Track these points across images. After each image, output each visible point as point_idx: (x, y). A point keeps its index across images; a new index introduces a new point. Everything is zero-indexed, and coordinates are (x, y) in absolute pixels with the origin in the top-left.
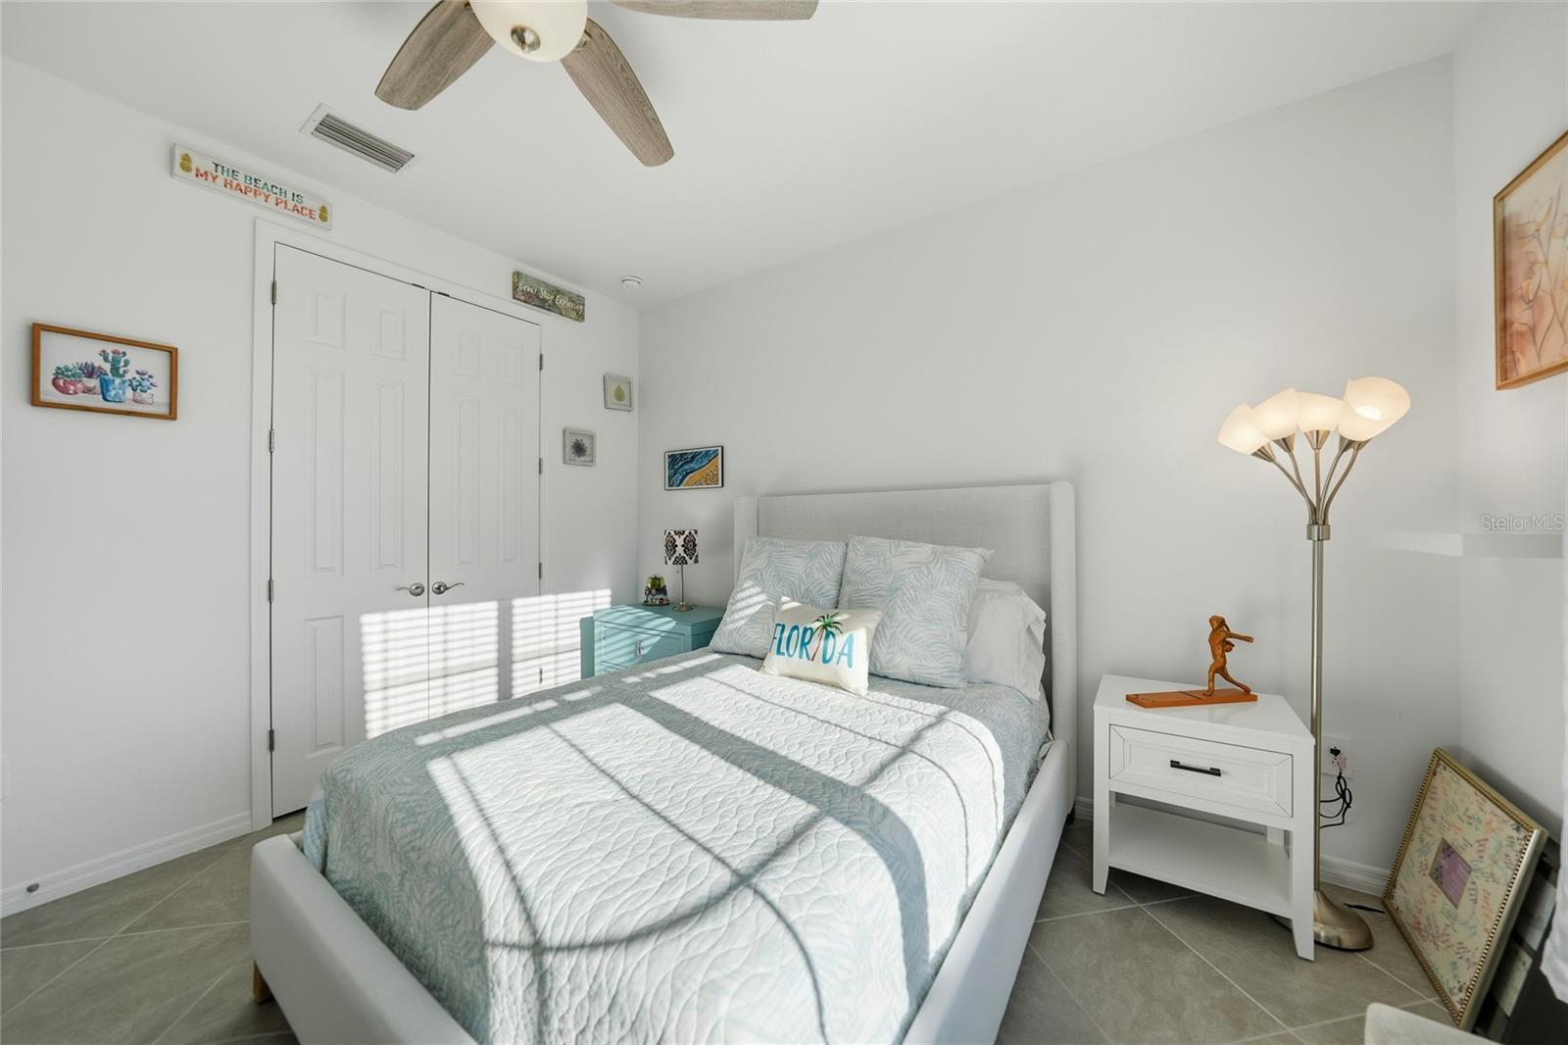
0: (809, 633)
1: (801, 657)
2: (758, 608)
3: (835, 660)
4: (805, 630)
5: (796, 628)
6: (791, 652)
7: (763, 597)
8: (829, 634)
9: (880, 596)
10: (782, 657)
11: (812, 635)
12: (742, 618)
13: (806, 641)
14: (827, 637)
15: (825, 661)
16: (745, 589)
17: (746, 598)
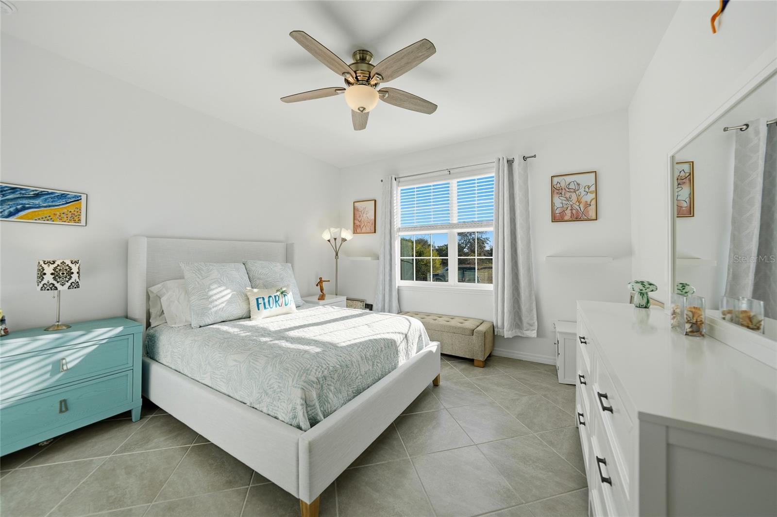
0: (277, 297)
1: (276, 307)
2: (230, 296)
3: (289, 304)
4: (275, 297)
5: (270, 297)
6: (271, 306)
7: (228, 291)
8: (285, 295)
9: (278, 281)
10: (267, 310)
11: (279, 297)
12: (222, 303)
13: (277, 300)
14: (284, 296)
15: (286, 305)
16: (214, 289)
17: (218, 293)
